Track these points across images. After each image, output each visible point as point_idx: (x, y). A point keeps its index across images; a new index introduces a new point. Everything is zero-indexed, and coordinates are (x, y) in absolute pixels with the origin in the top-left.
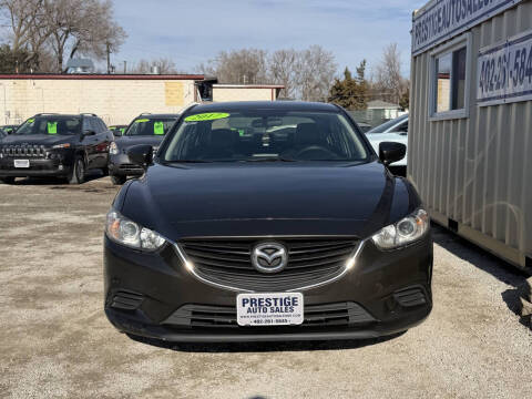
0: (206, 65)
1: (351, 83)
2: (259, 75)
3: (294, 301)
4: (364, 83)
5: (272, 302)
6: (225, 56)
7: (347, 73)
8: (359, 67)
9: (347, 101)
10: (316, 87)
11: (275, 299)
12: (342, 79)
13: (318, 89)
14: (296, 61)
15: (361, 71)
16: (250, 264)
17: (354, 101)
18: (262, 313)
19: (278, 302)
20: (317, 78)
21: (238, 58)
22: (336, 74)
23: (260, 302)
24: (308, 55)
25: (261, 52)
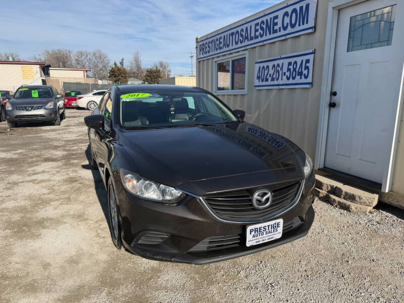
0: (37, 57)
1: (119, 69)
2: (69, 63)
3: (278, 225)
4: (124, 69)
5: (267, 228)
6: (48, 52)
7: (115, 64)
8: (121, 61)
9: (118, 78)
10: (100, 70)
11: (268, 226)
12: (114, 67)
13: (101, 71)
14: (88, 57)
15: (122, 63)
16: (251, 205)
17: (122, 78)
18: (261, 236)
19: (270, 227)
20: (100, 66)
21: (56, 54)
22: (110, 65)
23: (260, 229)
24: (94, 54)
25: (69, 51)
